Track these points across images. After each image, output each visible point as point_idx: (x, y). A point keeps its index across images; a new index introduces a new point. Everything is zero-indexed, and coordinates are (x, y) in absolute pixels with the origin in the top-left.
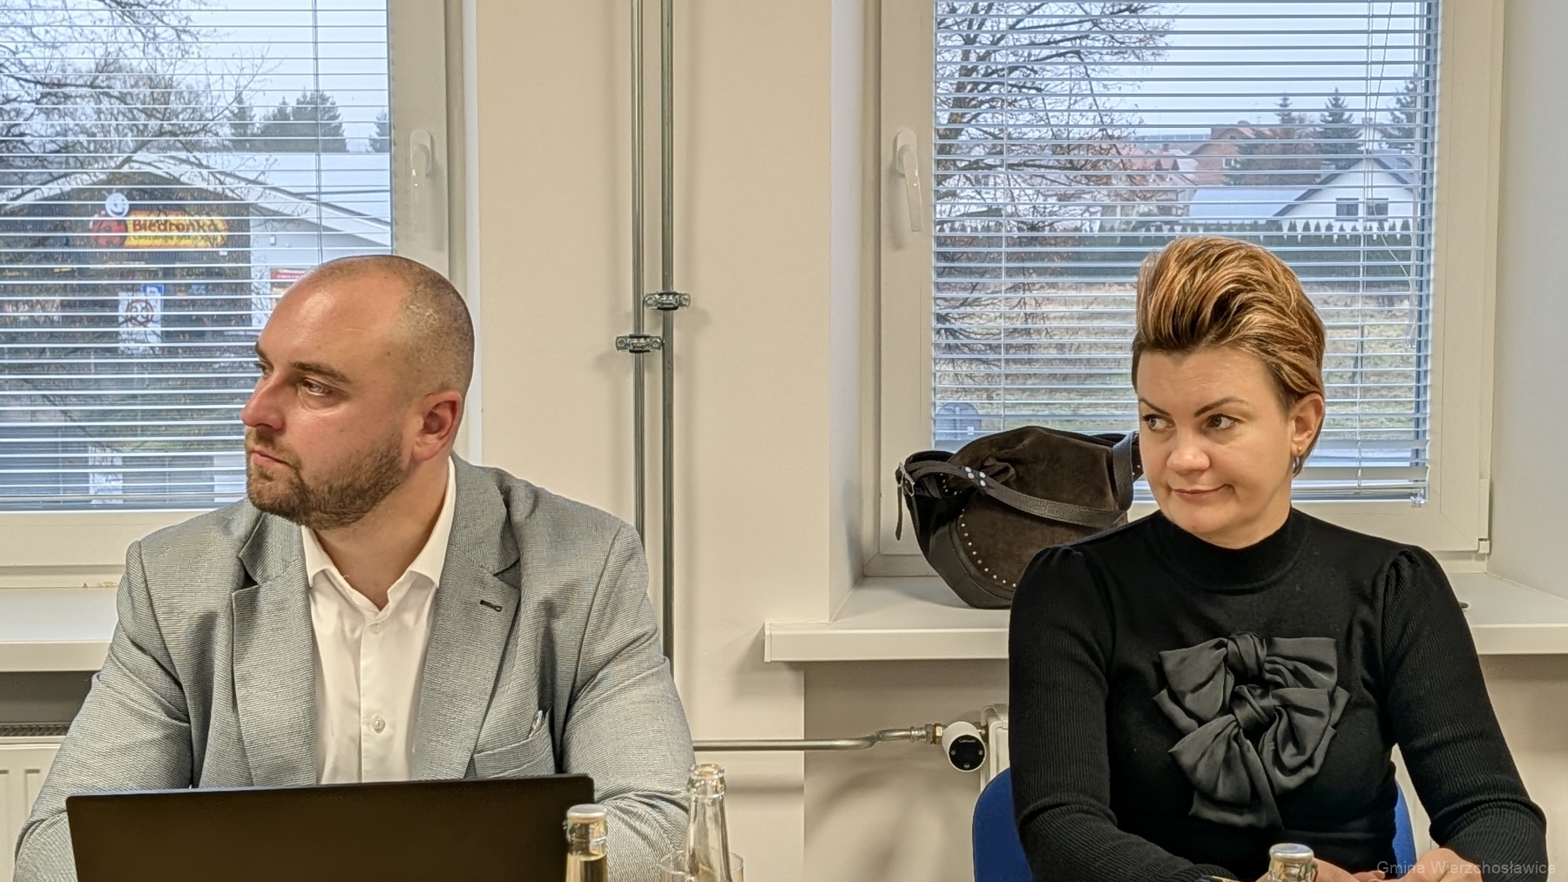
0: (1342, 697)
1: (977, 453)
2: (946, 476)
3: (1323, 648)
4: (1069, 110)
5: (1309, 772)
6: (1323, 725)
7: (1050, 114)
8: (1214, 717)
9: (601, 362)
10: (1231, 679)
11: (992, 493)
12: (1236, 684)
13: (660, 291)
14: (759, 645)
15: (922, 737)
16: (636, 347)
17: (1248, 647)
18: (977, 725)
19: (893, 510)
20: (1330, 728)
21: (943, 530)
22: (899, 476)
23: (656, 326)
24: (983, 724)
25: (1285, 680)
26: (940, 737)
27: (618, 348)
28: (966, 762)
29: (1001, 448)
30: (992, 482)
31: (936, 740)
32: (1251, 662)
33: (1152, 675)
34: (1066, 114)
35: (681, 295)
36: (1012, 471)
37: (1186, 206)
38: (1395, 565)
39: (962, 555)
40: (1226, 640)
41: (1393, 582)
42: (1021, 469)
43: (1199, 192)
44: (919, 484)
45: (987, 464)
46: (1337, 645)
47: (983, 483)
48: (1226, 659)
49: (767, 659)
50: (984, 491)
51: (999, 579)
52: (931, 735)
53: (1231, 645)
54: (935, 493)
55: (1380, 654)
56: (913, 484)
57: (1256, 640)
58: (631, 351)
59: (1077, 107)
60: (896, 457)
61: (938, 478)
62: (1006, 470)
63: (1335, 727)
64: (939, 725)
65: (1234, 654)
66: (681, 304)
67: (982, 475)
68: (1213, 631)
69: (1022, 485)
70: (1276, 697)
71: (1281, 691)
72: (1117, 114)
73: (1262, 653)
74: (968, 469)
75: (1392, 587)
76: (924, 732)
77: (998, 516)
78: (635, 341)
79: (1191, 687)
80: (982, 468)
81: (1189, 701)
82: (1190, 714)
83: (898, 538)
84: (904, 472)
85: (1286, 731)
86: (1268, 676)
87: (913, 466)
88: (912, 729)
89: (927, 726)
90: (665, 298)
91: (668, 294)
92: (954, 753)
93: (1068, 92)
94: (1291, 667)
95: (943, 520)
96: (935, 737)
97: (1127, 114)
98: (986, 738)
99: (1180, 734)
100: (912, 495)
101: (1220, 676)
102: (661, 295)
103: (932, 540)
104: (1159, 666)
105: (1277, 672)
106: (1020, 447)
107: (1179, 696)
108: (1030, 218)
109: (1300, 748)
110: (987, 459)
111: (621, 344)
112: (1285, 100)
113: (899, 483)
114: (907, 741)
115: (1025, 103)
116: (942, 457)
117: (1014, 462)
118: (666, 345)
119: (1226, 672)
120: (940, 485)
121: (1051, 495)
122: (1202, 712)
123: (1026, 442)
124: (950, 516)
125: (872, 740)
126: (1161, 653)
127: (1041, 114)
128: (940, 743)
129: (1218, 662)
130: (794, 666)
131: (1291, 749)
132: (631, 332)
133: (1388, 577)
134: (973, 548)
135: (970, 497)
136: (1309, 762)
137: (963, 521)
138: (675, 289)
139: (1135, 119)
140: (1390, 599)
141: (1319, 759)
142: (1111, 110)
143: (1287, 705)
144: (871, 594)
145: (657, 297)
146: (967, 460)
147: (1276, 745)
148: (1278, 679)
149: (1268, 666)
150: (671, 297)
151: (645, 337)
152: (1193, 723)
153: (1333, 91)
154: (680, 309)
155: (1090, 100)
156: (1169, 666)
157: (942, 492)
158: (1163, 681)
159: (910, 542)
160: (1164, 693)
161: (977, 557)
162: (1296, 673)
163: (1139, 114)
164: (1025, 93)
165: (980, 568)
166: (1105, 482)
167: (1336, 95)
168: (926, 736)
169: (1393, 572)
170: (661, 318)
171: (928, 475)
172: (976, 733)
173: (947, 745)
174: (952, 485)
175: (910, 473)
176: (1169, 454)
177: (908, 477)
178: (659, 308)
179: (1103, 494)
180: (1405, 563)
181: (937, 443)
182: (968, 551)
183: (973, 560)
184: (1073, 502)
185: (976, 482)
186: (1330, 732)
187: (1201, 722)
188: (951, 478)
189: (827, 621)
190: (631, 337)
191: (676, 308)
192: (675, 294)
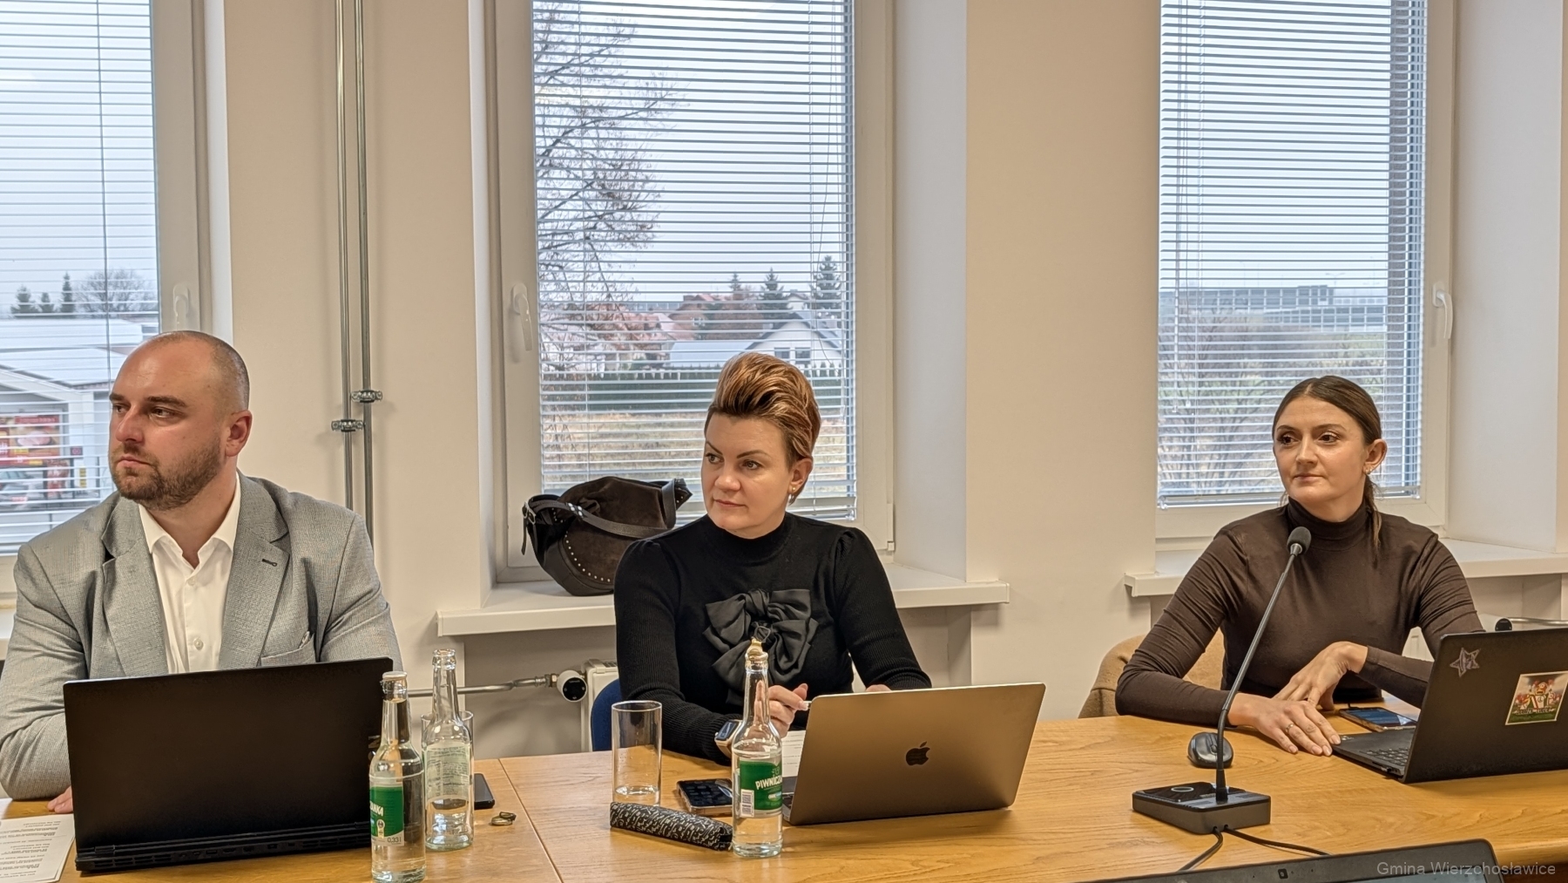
0: (814, 624)
1: (575, 495)
2: (556, 509)
3: (803, 596)
4: (584, 281)
5: (795, 671)
6: (802, 643)
7: (570, 284)
8: (740, 641)
9: (321, 439)
10: (749, 618)
11: (585, 520)
12: (752, 621)
13: (362, 390)
14: (434, 626)
15: (543, 683)
16: (347, 428)
17: (759, 598)
18: (580, 673)
19: (518, 534)
20: (807, 643)
21: (554, 546)
22: (524, 510)
23: (359, 414)
24: (583, 672)
25: (780, 616)
26: (556, 683)
27: (333, 429)
28: (573, 696)
29: (590, 492)
30: (586, 513)
31: (552, 684)
32: (760, 607)
33: (702, 619)
34: (582, 284)
35: (376, 392)
36: (598, 506)
37: (667, 355)
38: (841, 541)
39: (568, 561)
40: (744, 595)
41: (840, 549)
42: (604, 504)
43: (676, 344)
44: (539, 516)
45: (581, 502)
46: (810, 593)
47: (580, 514)
48: (745, 605)
49: (440, 634)
50: (581, 519)
51: (592, 576)
52: (549, 682)
53: (748, 597)
54: (549, 522)
55: (833, 595)
56: (534, 515)
57: (763, 593)
58: (342, 431)
59: (589, 279)
60: (520, 500)
61: (550, 511)
62: (594, 505)
63: (810, 643)
64: (554, 674)
65: (749, 602)
66: (377, 399)
67: (580, 508)
68: (737, 590)
69: (604, 514)
70: (775, 627)
71: (777, 623)
72: (619, 284)
73: (767, 601)
74: (570, 505)
75: (839, 555)
76: (544, 680)
77: (590, 534)
78: (345, 424)
79: (724, 624)
80: (579, 504)
81: (724, 633)
82: (724, 641)
83: (524, 553)
84: (528, 507)
85: (781, 648)
86: (770, 615)
87: (534, 504)
88: (536, 678)
89: (546, 676)
90: (365, 394)
91: (367, 392)
92: (566, 690)
93: (582, 270)
94: (783, 608)
95: (551, 541)
96: (551, 682)
97: (626, 284)
98: (586, 679)
99: (720, 653)
100: (533, 523)
101: (742, 617)
102: (362, 392)
103: (546, 555)
104: (705, 611)
105: (776, 612)
106: (602, 490)
107: (717, 630)
108: (557, 361)
109: (790, 658)
110: (581, 498)
111: (335, 426)
112: (735, 276)
113: (525, 515)
114: (533, 687)
115: (550, 277)
116: (553, 498)
117: (600, 500)
118: (366, 427)
119: (746, 614)
120: (552, 516)
121: (624, 520)
122: (731, 640)
123: (606, 487)
124: (559, 537)
125: (511, 686)
126: (707, 605)
127: (563, 284)
128: (556, 686)
129: (740, 608)
130: (457, 639)
131: (784, 659)
132: (342, 417)
133: (837, 548)
134: (574, 556)
135: (571, 522)
136: (795, 666)
137: (567, 539)
138: (372, 389)
139: (632, 288)
140: (838, 561)
141: (801, 664)
142: (615, 282)
143: (781, 631)
144: (503, 592)
145: (360, 394)
146: (569, 499)
147: (776, 656)
148: (777, 617)
149: (770, 609)
150: (369, 394)
151: (352, 421)
152: (726, 646)
153: (769, 270)
154: (376, 402)
155: (599, 275)
156: (710, 613)
157: (553, 520)
158: (708, 622)
159: (531, 556)
160: (709, 629)
161: (577, 562)
162: (786, 611)
163: (635, 284)
164: (550, 270)
165: (579, 569)
166: (658, 511)
167: (772, 272)
168: (546, 682)
169: (840, 544)
170: (362, 408)
171: (544, 509)
172: (581, 677)
173: (561, 687)
174: (559, 516)
175: (532, 508)
176: (717, 478)
177: (531, 511)
178: (361, 401)
179: (657, 518)
180: (846, 538)
181: (545, 491)
182: (571, 559)
183: (575, 564)
184: (638, 524)
185: (576, 513)
186: (807, 646)
187: (732, 646)
188: (559, 511)
189: (479, 608)
190: (343, 421)
191: (373, 401)
192: (372, 392)
